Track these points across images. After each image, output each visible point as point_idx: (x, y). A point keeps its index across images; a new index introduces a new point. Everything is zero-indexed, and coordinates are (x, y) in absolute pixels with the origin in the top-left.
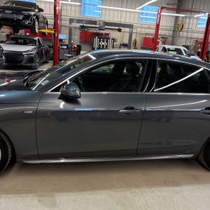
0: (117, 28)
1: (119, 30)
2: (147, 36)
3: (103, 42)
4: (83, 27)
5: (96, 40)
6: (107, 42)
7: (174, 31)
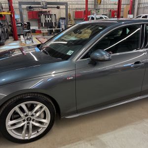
0: (56, 6)
1: (58, 8)
2: (77, 10)
3: (48, 17)
4: (30, 8)
5: (43, 16)
6: (51, 17)
7: (95, 5)
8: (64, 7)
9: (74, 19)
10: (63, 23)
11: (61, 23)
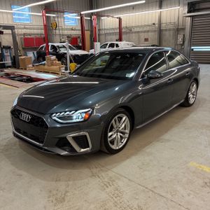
8: (10, 31)
9: (23, 49)
10: (9, 54)
11: (5, 54)
